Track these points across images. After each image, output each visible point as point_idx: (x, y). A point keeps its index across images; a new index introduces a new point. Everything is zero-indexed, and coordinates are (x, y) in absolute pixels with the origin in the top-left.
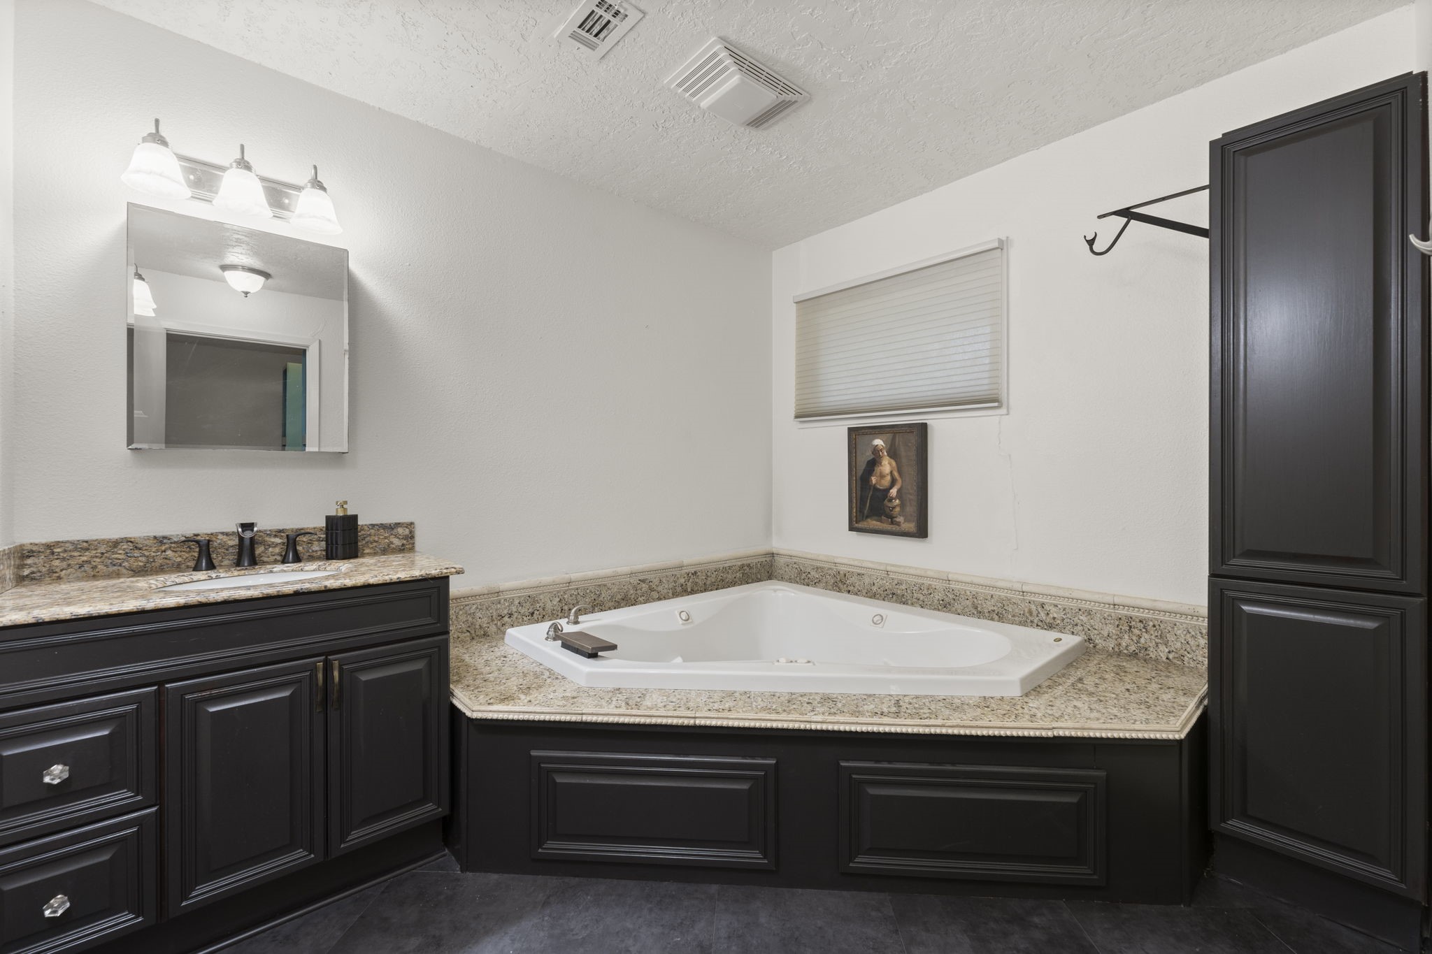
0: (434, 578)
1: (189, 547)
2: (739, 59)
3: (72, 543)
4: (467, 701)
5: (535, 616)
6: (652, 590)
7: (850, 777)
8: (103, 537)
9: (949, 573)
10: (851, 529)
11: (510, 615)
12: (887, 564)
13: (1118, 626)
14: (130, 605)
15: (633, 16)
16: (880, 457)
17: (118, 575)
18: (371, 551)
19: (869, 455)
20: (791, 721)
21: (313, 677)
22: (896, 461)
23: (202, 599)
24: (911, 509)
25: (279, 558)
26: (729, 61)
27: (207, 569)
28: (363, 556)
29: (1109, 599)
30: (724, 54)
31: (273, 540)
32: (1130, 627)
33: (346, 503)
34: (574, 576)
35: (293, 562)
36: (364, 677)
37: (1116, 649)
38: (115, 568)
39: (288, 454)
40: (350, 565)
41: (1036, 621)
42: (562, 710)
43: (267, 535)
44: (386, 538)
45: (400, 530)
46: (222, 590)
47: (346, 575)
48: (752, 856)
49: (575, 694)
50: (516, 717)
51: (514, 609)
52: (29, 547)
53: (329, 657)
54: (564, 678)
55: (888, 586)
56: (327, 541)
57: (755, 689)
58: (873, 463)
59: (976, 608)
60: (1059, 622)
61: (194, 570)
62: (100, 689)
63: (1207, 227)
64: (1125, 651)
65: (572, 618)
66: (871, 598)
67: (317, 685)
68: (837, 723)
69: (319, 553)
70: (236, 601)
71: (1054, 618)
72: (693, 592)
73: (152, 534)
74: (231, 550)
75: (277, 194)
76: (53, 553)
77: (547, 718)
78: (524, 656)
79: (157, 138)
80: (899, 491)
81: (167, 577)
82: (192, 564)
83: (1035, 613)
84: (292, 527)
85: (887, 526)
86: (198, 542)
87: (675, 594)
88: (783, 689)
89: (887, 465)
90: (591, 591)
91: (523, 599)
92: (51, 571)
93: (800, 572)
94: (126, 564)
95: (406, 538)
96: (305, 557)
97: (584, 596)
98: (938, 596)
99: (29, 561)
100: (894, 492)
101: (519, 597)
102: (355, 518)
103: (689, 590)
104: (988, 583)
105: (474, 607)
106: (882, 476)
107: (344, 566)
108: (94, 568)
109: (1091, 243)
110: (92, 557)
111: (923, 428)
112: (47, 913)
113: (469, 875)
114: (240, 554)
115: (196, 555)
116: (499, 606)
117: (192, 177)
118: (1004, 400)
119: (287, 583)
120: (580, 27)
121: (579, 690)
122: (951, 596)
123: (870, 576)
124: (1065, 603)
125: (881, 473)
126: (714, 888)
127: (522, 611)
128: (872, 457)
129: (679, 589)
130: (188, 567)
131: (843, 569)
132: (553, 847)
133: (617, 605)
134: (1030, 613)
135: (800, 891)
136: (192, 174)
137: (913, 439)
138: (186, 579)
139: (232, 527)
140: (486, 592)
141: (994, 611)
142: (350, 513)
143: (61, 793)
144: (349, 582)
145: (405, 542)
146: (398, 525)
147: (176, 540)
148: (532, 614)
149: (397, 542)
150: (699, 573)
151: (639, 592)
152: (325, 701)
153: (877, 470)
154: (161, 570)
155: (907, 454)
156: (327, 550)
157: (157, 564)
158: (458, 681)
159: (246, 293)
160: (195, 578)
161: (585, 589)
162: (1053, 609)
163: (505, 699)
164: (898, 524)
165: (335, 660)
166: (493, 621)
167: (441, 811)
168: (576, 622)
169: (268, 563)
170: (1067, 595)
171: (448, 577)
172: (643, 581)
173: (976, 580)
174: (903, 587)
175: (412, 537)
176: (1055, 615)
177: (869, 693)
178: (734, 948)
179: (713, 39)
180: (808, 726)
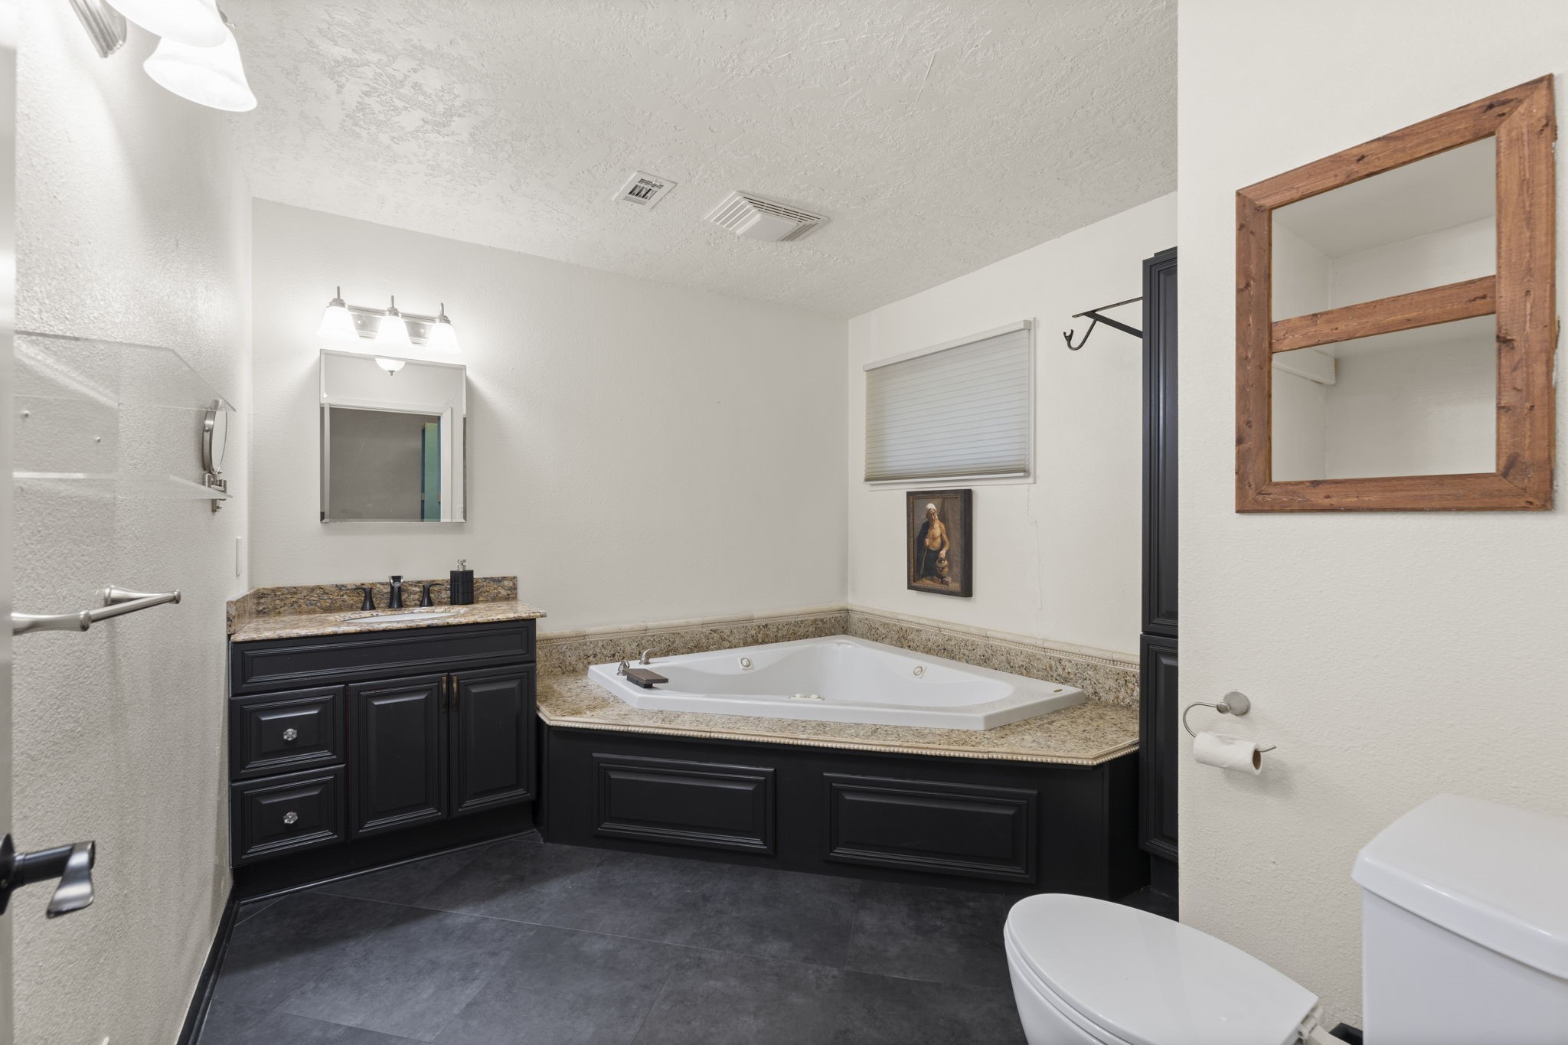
0: (524, 620)
1: (358, 593)
2: (758, 204)
3: (287, 588)
4: (547, 713)
5: (616, 657)
6: (723, 639)
7: (831, 785)
8: (304, 585)
9: (987, 630)
10: (910, 587)
11: (595, 656)
12: (939, 621)
13: (1117, 680)
14: (329, 630)
15: (667, 186)
16: (933, 521)
17: (314, 612)
18: (484, 599)
19: (923, 519)
20: (783, 737)
21: (440, 687)
22: (945, 526)
23: (370, 628)
24: (957, 570)
25: (418, 603)
26: (749, 206)
27: (370, 609)
28: (478, 602)
29: (1108, 656)
30: (744, 202)
31: (414, 589)
32: (1126, 681)
33: (465, 561)
34: (650, 624)
35: (427, 606)
36: (474, 690)
37: (1116, 702)
38: (312, 607)
39: (426, 523)
40: (467, 609)
41: (1055, 675)
42: (614, 722)
43: (410, 585)
44: (495, 589)
45: (506, 583)
46: (382, 623)
47: (463, 615)
48: (756, 843)
49: (627, 713)
50: (581, 726)
51: (598, 650)
52: (262, 591)
53: (451, 674)
54: (624, 702)
55: (940, 642)
56: (451, 590)
57: (768, 715)
58: (927, 526)
59: (1009, 663)
60: (1072, 676)
61: (362, 610)
62: (311, 684)
63: (1140, 328)
64: (1122, 704)
65: (643, 659)
66: (927, 653)
67: (442, 693)
68: (818, 740)
69: (446, 600)
70: (391, 631)
71: (1069, 673)
72: (763, 642)
73: (335, 583)
74: (385, 596)
75: (416, 326)
76: (275, 595)
77: (603, 727)
78: (599, 687)
79: (339, 302)
80: (947, 553)
81: (345, 614)
82: (360, 605)
83: (1054, 669)
84: (427, 579)
85: (938, 586)
86: (364, 589)
87: (746, 644)
88: (789, 717)
89: (938, 529)
90: (666, 639)
91: (605, 642)
92: (275, 608)
93: (871, 628)
94: (319, 604)
95: (510, 589)
96: (436, 602)
97: (659, 642)
98: (980, 652)
99: (262, 601)
100: (943, 553)
101: (603, 640)
102: (471, 572)
103: (760, 641)
104: (1017, 639)
105: (565, 647)
106: (934, 539)
107: (462, 609)
108: (300, 606)
109: (1069, 338)
110: (298, 599)
111: (967, 495)
112: (286, 821)
113: (549, 844)
114: (392, 599)
115: (363, 598)
116: (585, 647)
117: (359, 322)
118: (1032, 471)
119: (422, 619)
120: (630, 193)
121: (632, 710)
122: (990, 652)
123: (927, 632)
124: (1075, 659)
125: (933, 535)
126: (727, 866)
127: (605, 653)
128: (926, 520)
129: (750, 640)
130: (357, 607)
131: (905, 625)
132: (608, 826)
133: (690, 651)
134: (1051, 667)
135: (792, 873)
136: (359, 319)
137: (958, 504)
138: (358, 616)
139: (386, 579)
140: (574, 635)
141: (1023, 666)
142: (467, 569)
143: (292, 747)
144: (463, 620)
145: (509, 592)
146: (504, 578)
147: (350, 587)
148: (614, 655)
149: (503, 592)
150: (770, 626)
151: (711, 640)
152: (448, 705)
153: (930, 532)
154: (340, 609)
155: (955, 517)
156: (451, 598)
157: (338, 605)
158: (544, 701)
159: (392, 372)
160: (363, 615)
161: (660, 636)
162: (1067, 663)
163: (576, 712)
164: (947, 583)
165: (455, 676)
166: (580, 659)
167: (531, 796)
168: (647, 663)
169: (410, 606)
170: (1077, 651)
171: (535, 619)
172: (715, 631)
173: (1008, 637)
174: (953, 643)
175: (515, 589)
176: (1070, 670)
177: (857, 722)
178: (727, 899)
179: (734, 193)
180: (795, 742)
